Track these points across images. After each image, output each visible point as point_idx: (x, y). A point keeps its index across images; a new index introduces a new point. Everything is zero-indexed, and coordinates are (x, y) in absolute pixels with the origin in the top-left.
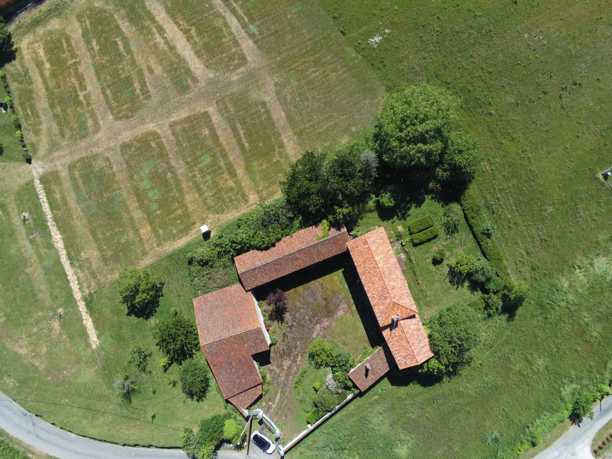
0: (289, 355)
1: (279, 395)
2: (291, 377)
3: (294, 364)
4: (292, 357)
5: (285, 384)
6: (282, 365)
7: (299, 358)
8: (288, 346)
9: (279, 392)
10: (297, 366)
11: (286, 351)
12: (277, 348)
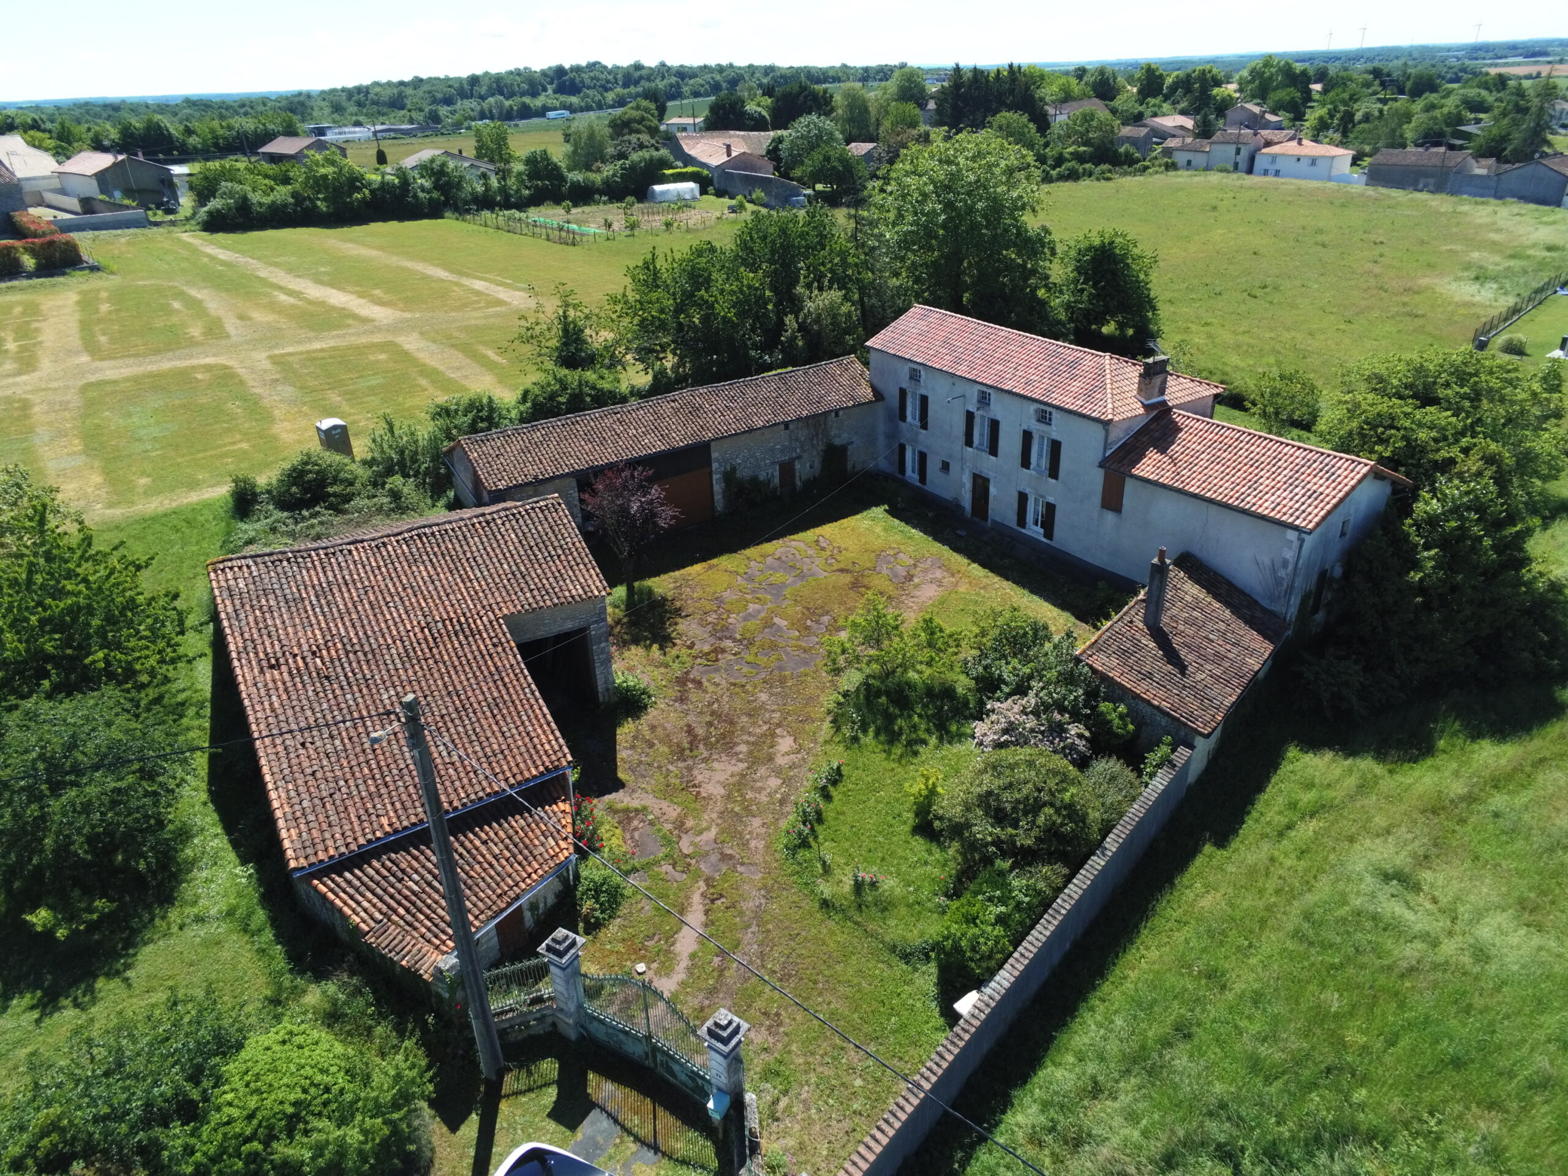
0: (726, 744)
1: (695, 917)
2: (757, 822)
3: (762, 771)
4: (743, 748)
5: (725, 857)
6: (689, 785)
7: (785, 743)
8: (713, 713)
9: (696, 898)
10: (778, 772)
11: (700, 731)
12: (653, 728)
